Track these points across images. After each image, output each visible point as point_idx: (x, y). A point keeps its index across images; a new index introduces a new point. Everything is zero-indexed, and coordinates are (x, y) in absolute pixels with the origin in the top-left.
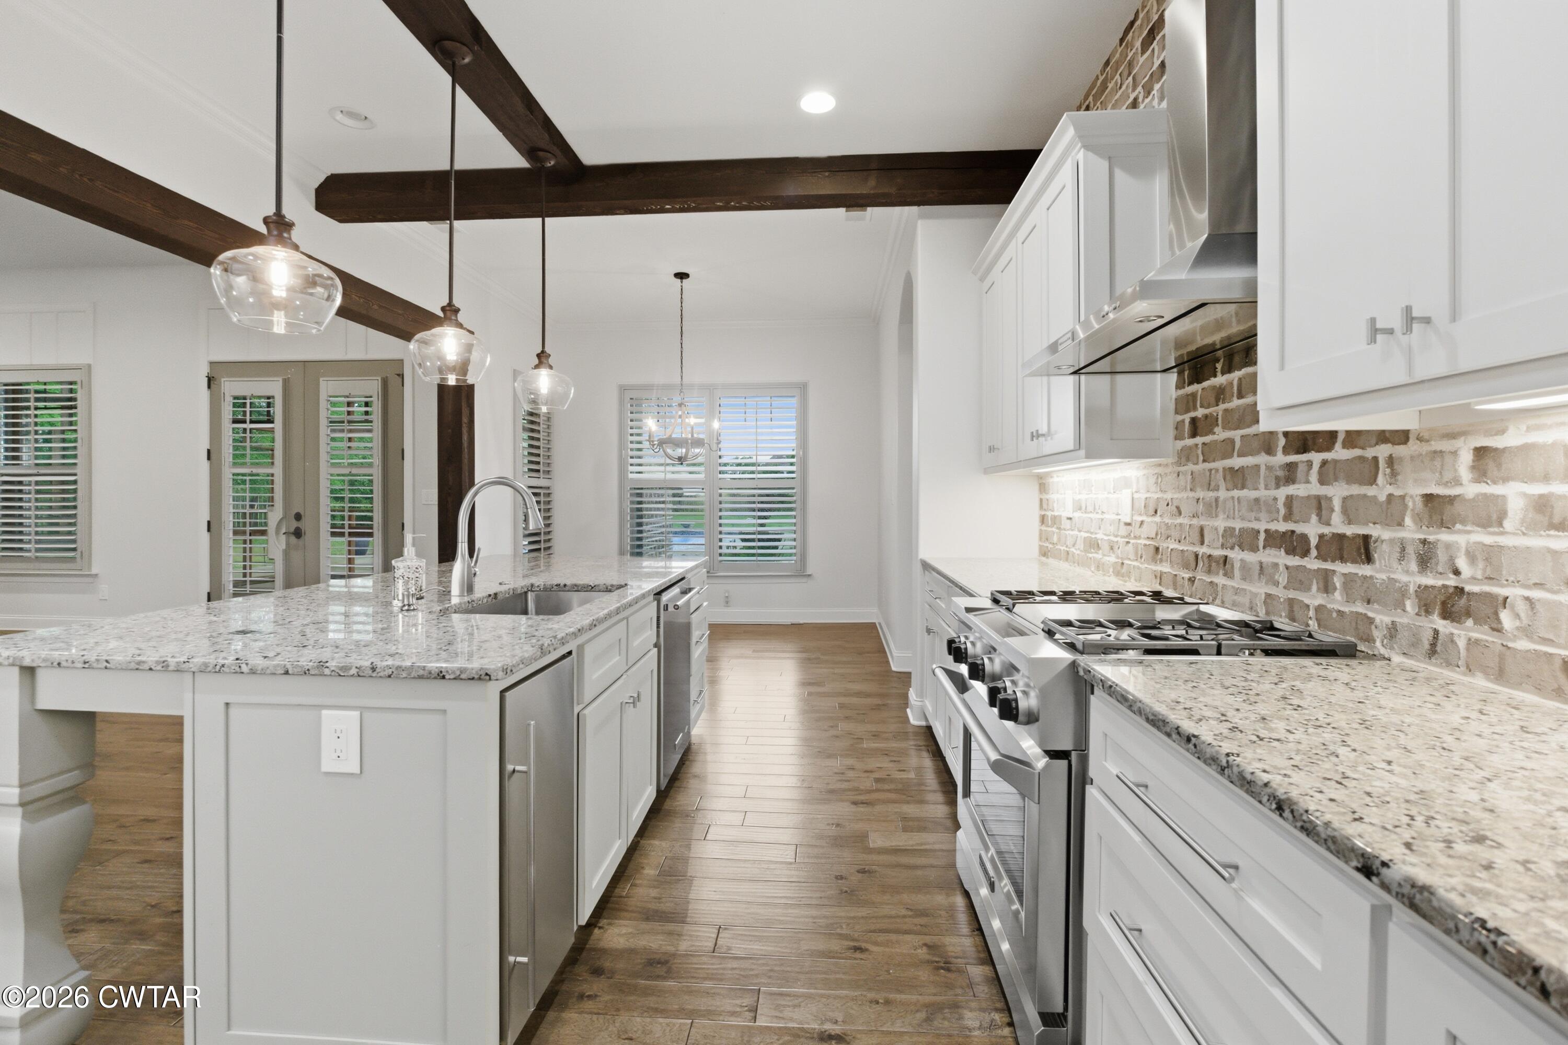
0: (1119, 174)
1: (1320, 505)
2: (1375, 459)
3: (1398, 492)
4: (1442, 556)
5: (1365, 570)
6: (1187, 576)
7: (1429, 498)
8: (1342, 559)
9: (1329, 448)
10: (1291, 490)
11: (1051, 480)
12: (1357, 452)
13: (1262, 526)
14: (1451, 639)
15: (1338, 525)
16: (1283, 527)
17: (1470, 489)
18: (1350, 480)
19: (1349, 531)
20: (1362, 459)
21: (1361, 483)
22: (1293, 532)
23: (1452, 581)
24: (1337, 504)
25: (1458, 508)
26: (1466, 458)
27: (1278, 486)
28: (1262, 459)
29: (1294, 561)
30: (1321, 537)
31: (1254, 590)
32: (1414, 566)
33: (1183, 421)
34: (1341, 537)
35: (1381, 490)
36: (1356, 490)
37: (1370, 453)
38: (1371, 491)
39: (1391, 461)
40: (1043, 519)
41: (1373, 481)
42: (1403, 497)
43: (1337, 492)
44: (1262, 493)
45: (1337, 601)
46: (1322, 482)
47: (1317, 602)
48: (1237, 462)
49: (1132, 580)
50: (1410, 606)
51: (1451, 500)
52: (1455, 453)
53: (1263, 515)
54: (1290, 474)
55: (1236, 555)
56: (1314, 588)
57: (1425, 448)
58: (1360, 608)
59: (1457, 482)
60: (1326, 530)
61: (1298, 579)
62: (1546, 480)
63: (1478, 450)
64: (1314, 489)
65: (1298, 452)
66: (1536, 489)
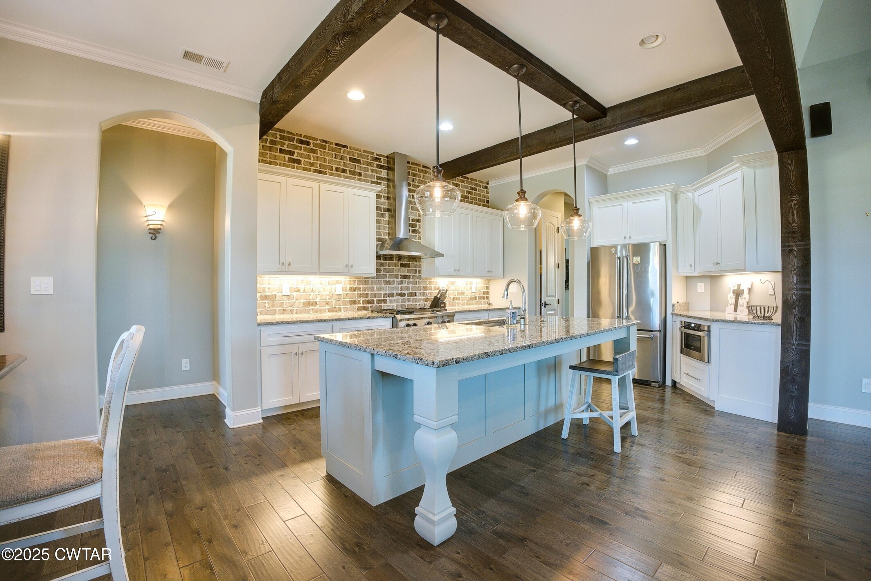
1: (408, 288)
2: (417, 281)
4: (426, 294)
5: (415, 297)
6: (370, 306)
7: (423, 287)
8: (412, 296)
9: (410, 279)
10: (402, 285)
12: (413, 280)
14: (427, 304)
15: (411, 291)
16: (400, 292)
17: (428, 286)
19: (413, 292)
20: (415, 281)
21: (414, 285)
23: (426, 297)
24: (411, 288)
26: (428, 282)
27: (399, 285)
28: (395, 279)
29: (402, 298)
30: (408, 293)
31: (393, 304)
32: (422, 296)
34: (411, 293)
35: (417, 286)
36: (413, 286)
37: (416, 280)
38: (416, 286)
39: (419, 281)
41: (416, 285)
42: (421, 287)
43: (411, 286)
44: (395, 286)
45: (411, 303)
46: (408, 284)
47: (407, 304)
48: (387, 279)
50: (422, 301)
51: (426, 287)
52: (427, 281)
53: (395, 290)
54: (402, 283)
55: (388, 299)
57: (423, 280)
58: (414, 303)
59: (427, 285)
60: (408, 292)
61: (403, 301)
62: (435, 285)
63: (429, 281)
64: (406, 285)
65: (403, 279)
66: (434, 286)
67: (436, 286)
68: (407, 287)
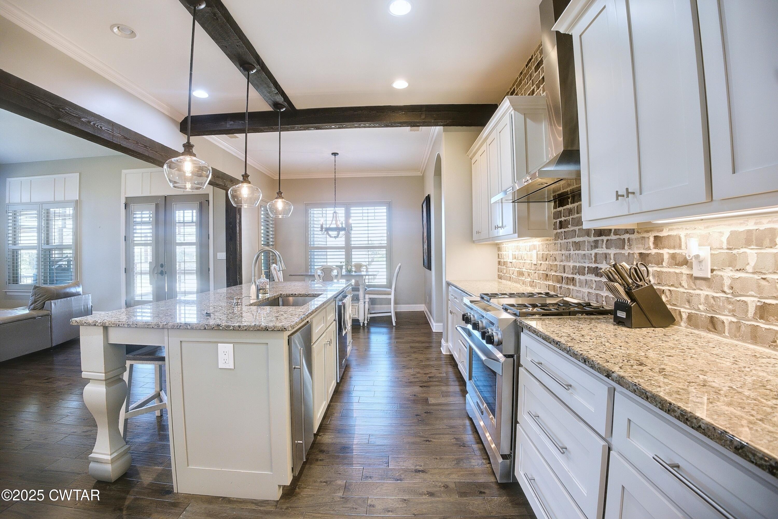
0: (528, 120)
1: (606, 256)
2: (624, 239)
3: (631, 252)
6: (559, 286)
7: (641, 254)
9: (609, 235)
10: (596, 251)
11: (503, 246)
12: (618, 237)
13: (586, 265)
16: (594, 265)
17: (654, 251)
18: (616, 247)
20: (620, 239)
21: (620, 249)
22: (597, 267)
24: (612, 256)
25: (650, 258)
26: (652, 239)
27: (592, 249)
28: (586, 238)
29: (598, 279)
31: (583, 291)
33: (557, 222)
35: (626, 251)
36: (618, 251)
37: (622, 237)
38: (623, 252)
39: (629, 240)
40: (499, 263)
41: (623, 248)
42: (633, 254)
43: (612, 251)
44: (586, 252)
46: (607, 248)
47: (605, 295)
48: (577, 239)
49: (537, 288)
51: (648, 255)
52: (648, 238)
53: (587, 261)
54: (596, 245)
55: (577, 277)
56: (605, 289)
57: (639, 236)
59: (649, 248)
61: (599, 286)
62: (674, 248)
63: (655, 237)
64: (604, 250)
65: (598, 236)
66: (672, 251)
67: (677, 251)
68: (606, 254)
